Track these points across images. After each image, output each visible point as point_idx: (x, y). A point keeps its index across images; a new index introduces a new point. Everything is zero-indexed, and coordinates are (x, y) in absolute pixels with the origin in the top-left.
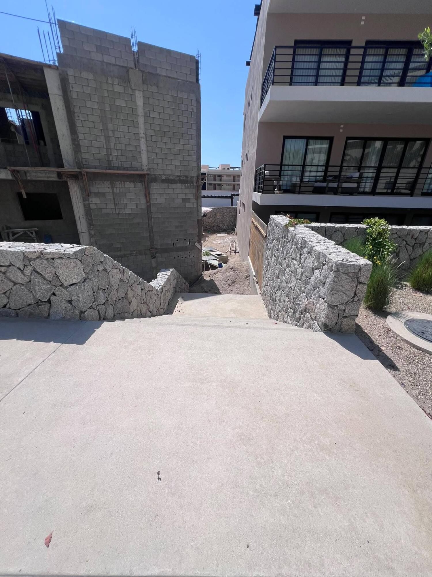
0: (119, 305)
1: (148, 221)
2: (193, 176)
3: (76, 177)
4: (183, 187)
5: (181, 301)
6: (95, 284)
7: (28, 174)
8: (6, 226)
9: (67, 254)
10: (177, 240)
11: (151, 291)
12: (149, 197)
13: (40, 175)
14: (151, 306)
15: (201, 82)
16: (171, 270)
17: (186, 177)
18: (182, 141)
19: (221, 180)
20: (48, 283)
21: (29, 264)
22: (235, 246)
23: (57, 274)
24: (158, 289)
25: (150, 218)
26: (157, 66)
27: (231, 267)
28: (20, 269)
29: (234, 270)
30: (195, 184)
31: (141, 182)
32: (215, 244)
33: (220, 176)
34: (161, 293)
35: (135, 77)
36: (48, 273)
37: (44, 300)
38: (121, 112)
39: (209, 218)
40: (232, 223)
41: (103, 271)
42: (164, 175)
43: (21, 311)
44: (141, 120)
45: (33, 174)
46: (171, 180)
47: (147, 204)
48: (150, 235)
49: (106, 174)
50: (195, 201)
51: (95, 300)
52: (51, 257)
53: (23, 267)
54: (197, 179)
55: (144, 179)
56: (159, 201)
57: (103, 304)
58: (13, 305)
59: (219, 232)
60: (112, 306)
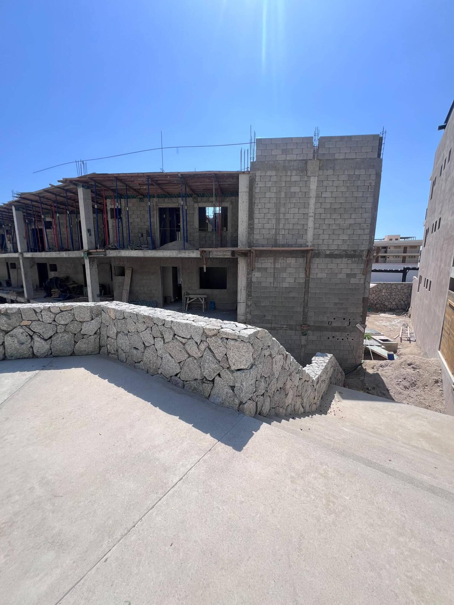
0: (276, 398)
1: (305, 295)
2: (363, 250)
3: (245, 254)
4: (350, 262)
5: (338, 398)
6: (259, 371)
7: (211, 254)
8: (187, 292)
9: (242, 336)
10: (334, 319)
11: (308, 381)
12: (309, 271)
13: (219, 253)
14: (305, 400)
15: (384, 156)
16: (330, 355)
17: (355, 251)
18: (353, 216)
19: (386, 252)
20: (216, 362)
21: (205, 340)
22: (408, 332)
23: (228, 355)
24: (314, 379)
25: (307, 292)
26: (335, 152)
27: (408, 362)
28: (197, 343)
29: (413, 368)
30: (364, 258)
31: (303, 257)
32: (378, 326)
33: (385, 248)
34: (317, 384)
35: (313, 166)
36: (219, 353)
37: (209, 379)
38: (295, 197)
39: (371, 295)
40: (404, 302)
41: (268, 357)
42: (329, 250)
43: (187, 384)
44: (312, 201)
45: (215, 253)
46: (336, 255)
47: (306, 279)
48: (304, 311)
49: (271, 251)
50: (363, 277)
51: (256, 390)
52: (226, 337)
53: (200, 342)
54: (368, 253)
55: (307, 255)
56: (320, 276)
57: (261, 395)
58: (183, 376)
59: (384, 312)
60: (270, 398)
